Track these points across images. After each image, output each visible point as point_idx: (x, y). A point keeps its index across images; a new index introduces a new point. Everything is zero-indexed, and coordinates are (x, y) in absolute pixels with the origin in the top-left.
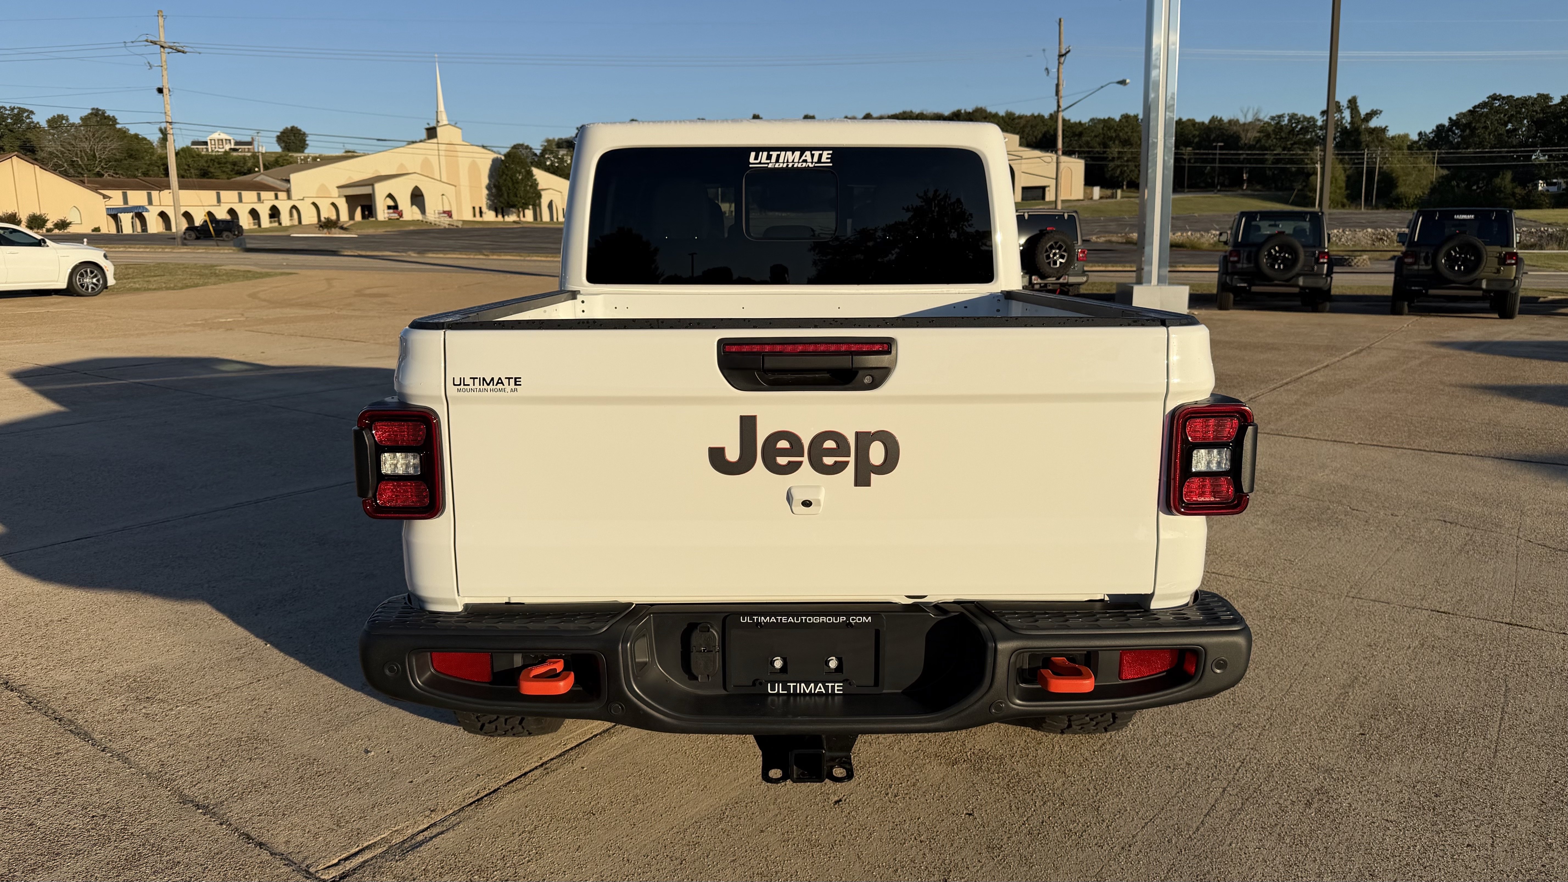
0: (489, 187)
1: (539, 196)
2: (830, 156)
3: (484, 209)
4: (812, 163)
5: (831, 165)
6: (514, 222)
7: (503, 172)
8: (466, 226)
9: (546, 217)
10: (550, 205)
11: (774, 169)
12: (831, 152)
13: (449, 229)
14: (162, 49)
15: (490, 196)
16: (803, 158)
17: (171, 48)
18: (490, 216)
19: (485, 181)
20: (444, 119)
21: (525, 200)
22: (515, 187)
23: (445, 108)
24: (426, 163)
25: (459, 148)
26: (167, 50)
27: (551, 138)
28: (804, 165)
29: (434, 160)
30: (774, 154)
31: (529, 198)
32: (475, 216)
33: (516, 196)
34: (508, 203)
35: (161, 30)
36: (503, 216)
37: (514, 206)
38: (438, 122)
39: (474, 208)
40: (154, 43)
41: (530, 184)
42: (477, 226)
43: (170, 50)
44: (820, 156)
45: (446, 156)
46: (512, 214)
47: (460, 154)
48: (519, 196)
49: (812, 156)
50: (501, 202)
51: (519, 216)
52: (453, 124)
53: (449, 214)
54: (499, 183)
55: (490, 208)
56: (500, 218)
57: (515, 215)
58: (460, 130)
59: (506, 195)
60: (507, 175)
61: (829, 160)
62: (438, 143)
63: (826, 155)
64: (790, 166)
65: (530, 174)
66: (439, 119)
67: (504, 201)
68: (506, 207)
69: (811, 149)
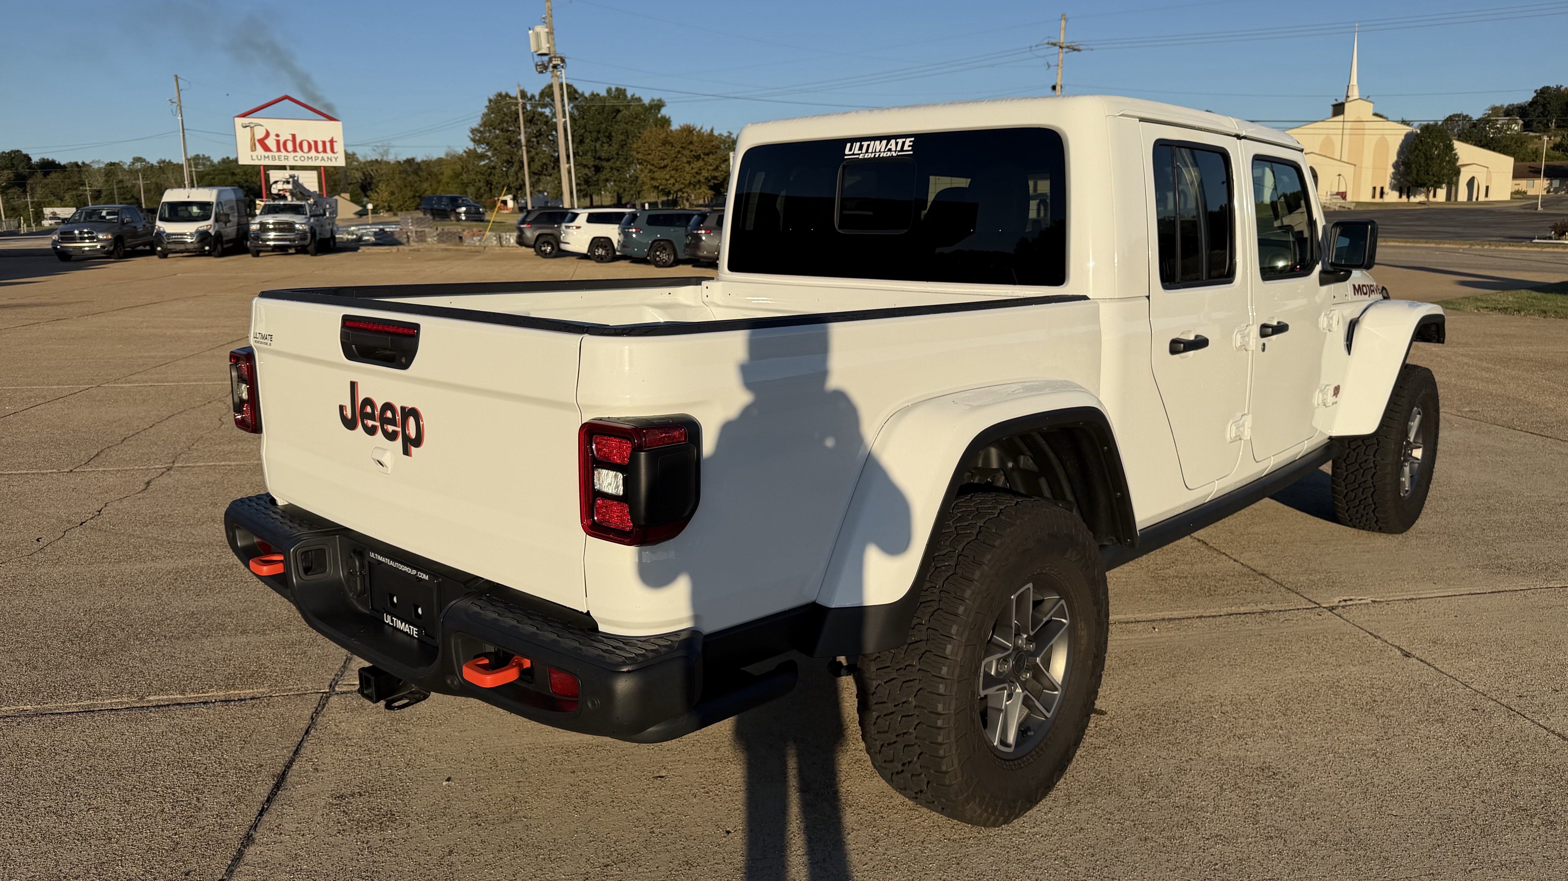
0: (1396, 166)
1: (1457, 172)
2: (911, 144)
3: (1387, 189)
4: (895, 151)
5: (911, 153)
6: (1420, 203)
7: (1416, 148)
8: (1358, 209)
9: (1463, 196)
10: (1471, 183)
11: (864, 159)
12: (913, 139)
13: (1339, 212)
14: (1060, 50)
15: (1395, 176)
16: (889, 147)
17: (1068, 47)
18: (1392, 197)
19: (1393, 158)
20: (1355, 93)
21: (1439, 178)
22: (1427, 164)
23: (1358, 82)
24: (1328, 142)
25: (1367, 125)
26: (1065, 50)
27: (1498, 104)
28: (889, 154)
29: (1337, 140)
30: (865, 144)
31: (1443, 175)
32: (1374, 197)
33: (1428, 174)
34: (1417, 182)
35: (1062, 32)
36: (1408, 197)
37: (1422, 185)
38: (1348, 97)
39: (1374, 188)
40: (1054, 44)
41: (1447, 159)
42: (1372, 208)
43: (1067, 50)
44: (904, 143)
45: (1350, 135)
46: (1420, 194)
47: (1367, 132)
48: (1430, 173)
49: (897, 143)
50: (1408, 181)
51: (1427, 197)
52: (1365, 98)
53: (1343, 195)
54: (1409, 159)
55: (1393, 187)
56: (1404, 199)
57: (1423, 194)
58: (1372, 104)
59: (1415, 172)
60: (1420, 151)
61: (910, 148)
62: (1344, 122)
63: (908, 142)
64: (877, 156)
65: (1450, 148)
66: (1349, 94)
67: (1411, 180)
68: (1413, 186)
69: (896, 137)
